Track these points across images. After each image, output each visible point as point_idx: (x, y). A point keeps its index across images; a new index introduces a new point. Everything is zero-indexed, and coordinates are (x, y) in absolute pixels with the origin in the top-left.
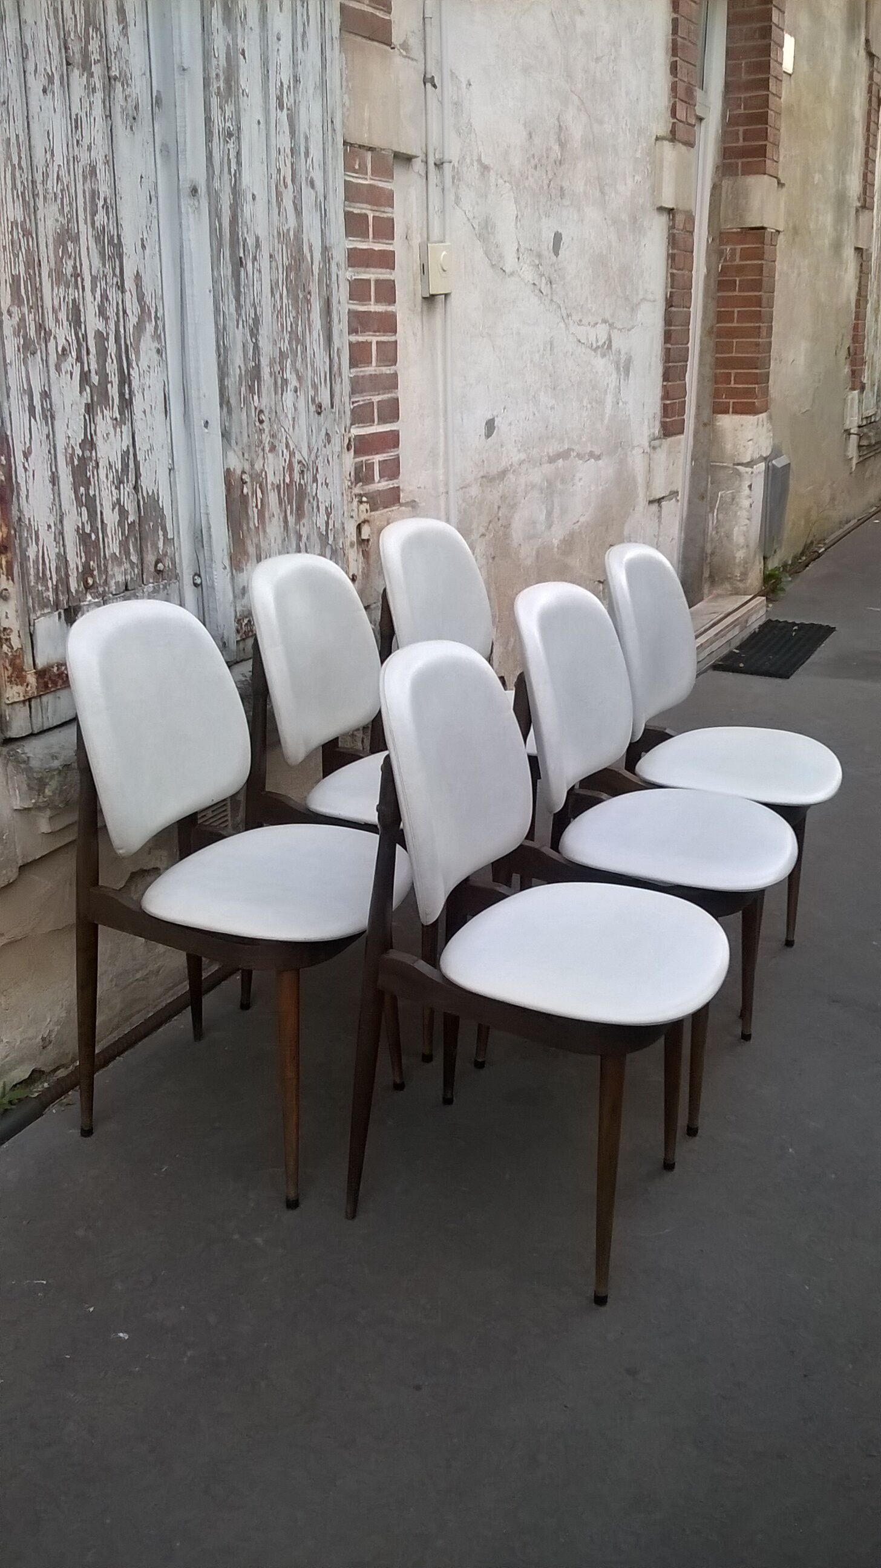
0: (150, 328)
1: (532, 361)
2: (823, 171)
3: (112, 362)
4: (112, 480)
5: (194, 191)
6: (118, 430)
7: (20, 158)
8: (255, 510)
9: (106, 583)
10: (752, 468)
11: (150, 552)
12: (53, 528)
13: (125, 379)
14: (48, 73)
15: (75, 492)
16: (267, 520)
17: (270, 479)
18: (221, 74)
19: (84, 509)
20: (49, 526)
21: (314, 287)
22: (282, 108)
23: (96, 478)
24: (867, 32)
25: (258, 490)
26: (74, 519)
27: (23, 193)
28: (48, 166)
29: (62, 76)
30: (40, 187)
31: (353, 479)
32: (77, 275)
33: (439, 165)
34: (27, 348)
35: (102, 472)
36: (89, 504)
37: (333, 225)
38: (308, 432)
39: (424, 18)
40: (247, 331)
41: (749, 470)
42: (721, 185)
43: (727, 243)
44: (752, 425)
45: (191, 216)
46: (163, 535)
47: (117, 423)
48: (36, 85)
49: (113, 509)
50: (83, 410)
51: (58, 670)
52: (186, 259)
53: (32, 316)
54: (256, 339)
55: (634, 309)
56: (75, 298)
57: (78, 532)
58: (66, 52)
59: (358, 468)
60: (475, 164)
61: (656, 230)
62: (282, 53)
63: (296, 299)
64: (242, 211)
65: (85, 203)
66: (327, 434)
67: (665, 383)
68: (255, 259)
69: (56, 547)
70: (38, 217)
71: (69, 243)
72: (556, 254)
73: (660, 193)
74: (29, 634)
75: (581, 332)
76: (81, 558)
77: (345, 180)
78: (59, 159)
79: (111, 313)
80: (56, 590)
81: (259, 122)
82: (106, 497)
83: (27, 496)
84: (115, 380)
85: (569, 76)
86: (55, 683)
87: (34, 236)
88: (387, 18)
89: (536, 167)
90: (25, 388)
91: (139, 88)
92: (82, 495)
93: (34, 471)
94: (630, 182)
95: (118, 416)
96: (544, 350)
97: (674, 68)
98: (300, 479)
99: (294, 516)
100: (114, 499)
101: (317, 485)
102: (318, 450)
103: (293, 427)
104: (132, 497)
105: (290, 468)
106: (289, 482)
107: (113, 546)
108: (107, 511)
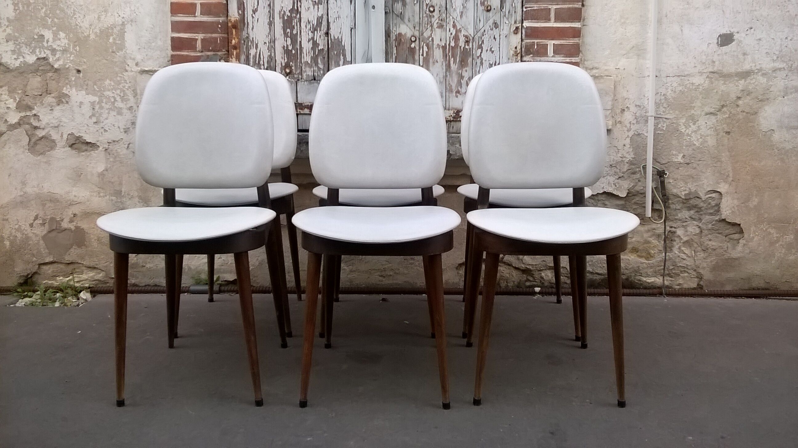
4: (309, 28)
6: (316, 7)
8: (421, 57)
9: (300, 74)
11: (333, 65)
12: (268, 44)
15: (284, 31)
16: (431, 64)
17: (437, 41)
19: (289, 39)
20: (265, 43)
23: (299, 27)
25: (425, 47)
26: (281, 42)
35: (303, 24)
36: (293, 37)
38: (475, 20)
46: (344, 59)
47: (317, 4)
49: (309, 41)
57: (284, 49)
59: (527, 45)
66: (496, 23)
69: (269, 52)
76: (284, 60)
82: (305, 36)
83: (253, 28)
92: (288, 33)
93: (258, 19)
98: (465, 45)
99: (457, 65)
100: (310, 37)
101: (482, 50)
102: (485, 31)
103: (461, 16)
104: (322, 38)
105: (456, 38)
106: (455, 45)
107: (307, 58)
108: (304, 42)
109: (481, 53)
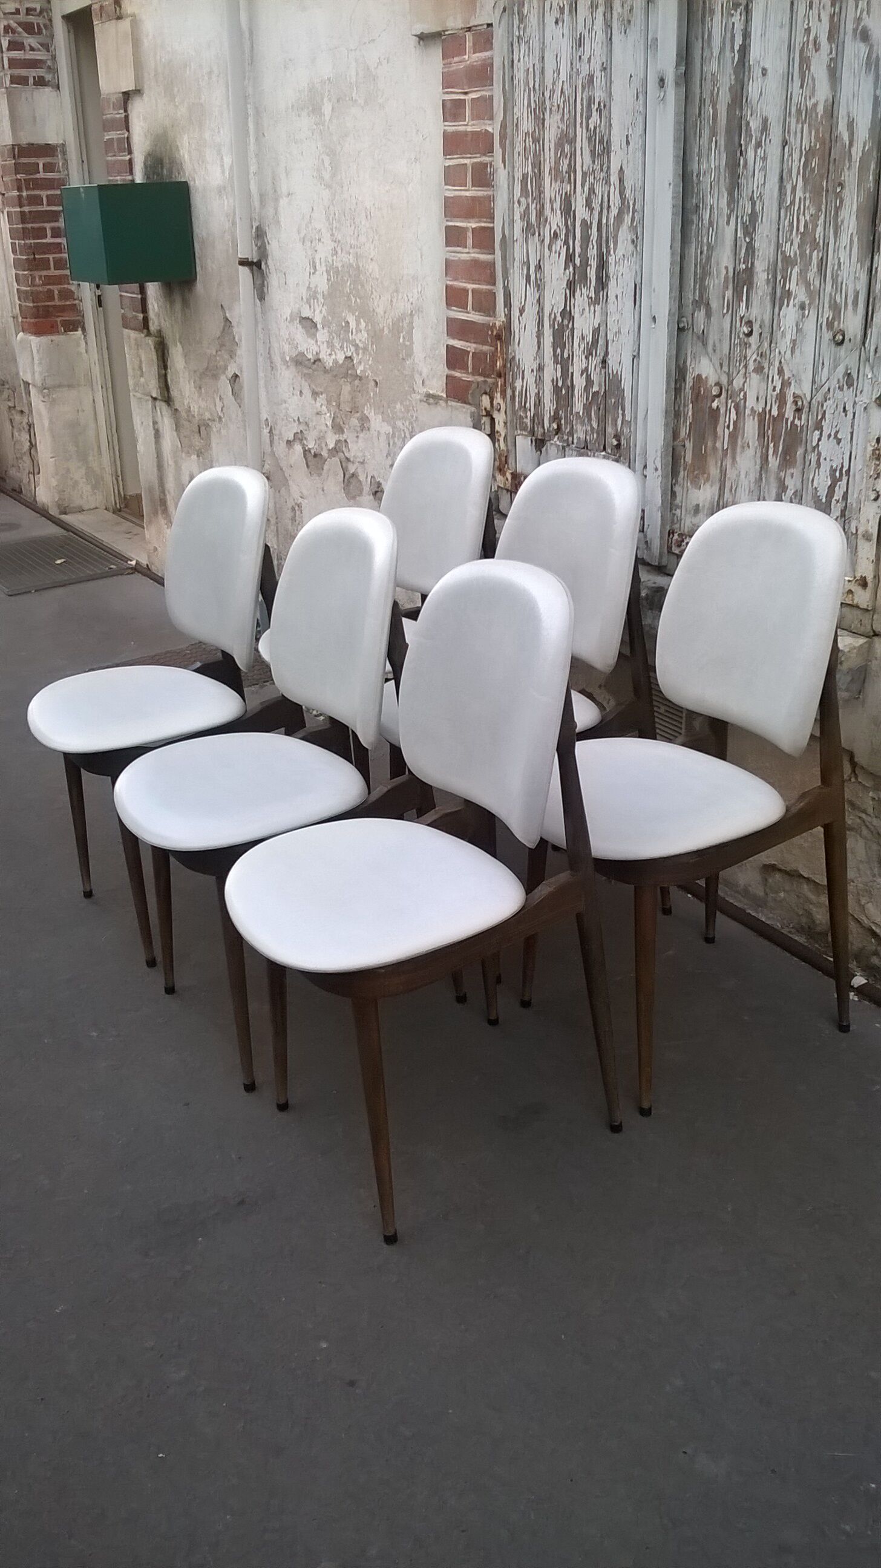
0: (627, 219)
3: (593, 248)
4: (583, 349)
6: (592, 308)
7: (535, 82)
8: (727, 431)
9: (571, 434)
11: (610, 426)
12: (535, 373)
13: (602, 265)
15: (553, 350)
16: (739, 450)
17: (751, 402)
19: (559, 366)
20: (532, 371)
25: (733, 410)
26: (551, 372)
27: (535, 109)
30: (547, 102)
32: (572, 169)
34: (529, 229)
35: (576, 341)
36: (564, 363)
40: (739, 228)
47: (594, 301)
48: (550, 19)
49: (582, 375)
50: (565, 286)
53: (534, 206)
56: (568, 191)
57: (553, 384)
65: (582, 109)
69: (536, 388)
70: (544, 127)
76: (553, 404)
78: (563, 76)
79: (596, 205)
80: (533, 420)
82: (578, 364)
83: (520, 343)
84: (593, 263)
87: (541, 142)
90: (525, 260)
92: (559, 355)
93: (525, 325)
95: (593, 296)
98: (794, 418)
99: (778, 459)
100: (584, 367)
101: (821, 434)
102: (829, 390)
103: (793, 352)
104: (598, 369)
105: (781, 399)
106: (778, 415)
107: (578, 407)
108: (577, 375)
109: (819, 440)
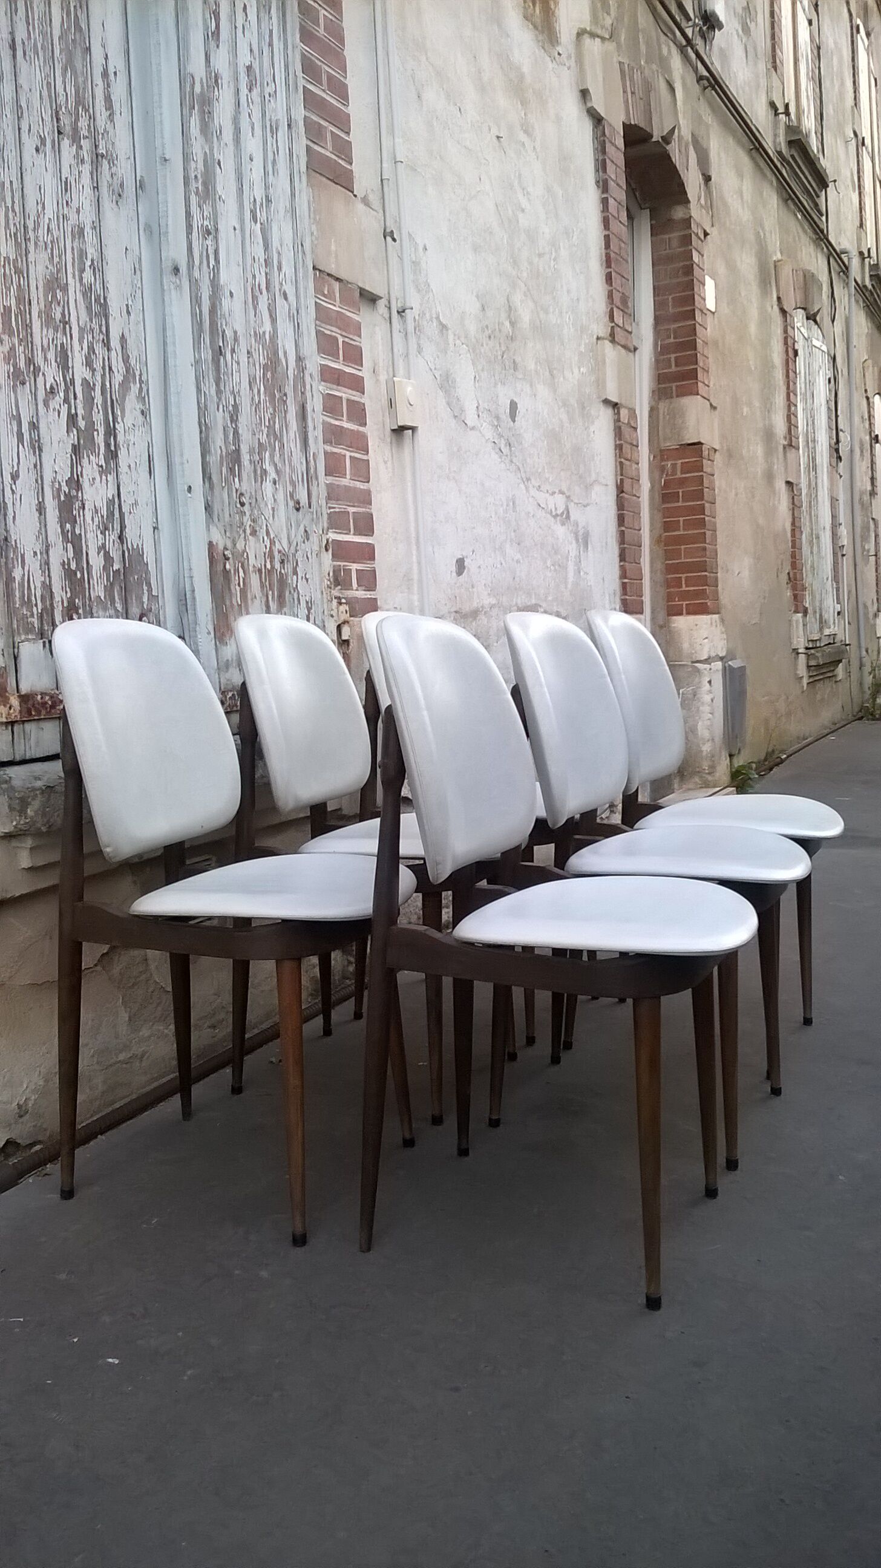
0: (135, 388)
1: (496, 513)
2: (750, 404)
3: (99, 412)
4: (97, 523)
5: (176, 270)
6: (104, 477)
7: (13, 202)
8: (238, 588)
10: (710, 664)
11: (134, 605)
12: (39, 556)
13: (111, 432)
14: (40, 136)
15: (61, 526)
16: (250, 602)
17: (252, 561)
18: (199, 176)
19: (69, 545)
20: (35, 553)
21: (289, 390)
22: (256, 222)
23: (82, 518)
24: (778, 291)
25: (240, 569)
26: (59, 554)
27: (15, 234)
28: (39, 216)
29: (53, 141)
30: (31, 234)
31: (332, 580)
32: (65, 322)
33: (401, 312)
34: (17, 377)
35: (88, 515)
36: (75, 541)
37: (306, 339)
38: (287, 524)
39: (382, 180)
40: (227, 415)
41: (707, 666)
42: (658, 408)
43: (668, 460)
44: (706, 624)
45: (173, 292)
46: (148, 591)
47: (103, 471)
48: (30, 143)
49: (98, 554)
50: (70, 451)
51: (42, 698)
52: (169, 333)
53: (21, 349)
54: (236, 425)
55: (588, 487)
56: (63, 343)
57: (64, 567)
58: (57, 122)
59: (336, 571)
60: (434, 320)
61: (603, 420)
62: (255, 173)
63: (272, 397)
64: (221, 304)
65: (73, 259)
66: (306, 531)
67: (622, 564)
68: (233, 351)
69: (42, 576)
70: (29, 260)
71: (58, 291)
72: (514, 421)
73: (604, 387)
74: (13, 656)
75: (542, 497)
76: (66, 592)
77: (316, 302)
79: (98, 365)
81: (235, 229)
82: (92, 541)
83: (14, 517)
84: (101, 429)
85: (515, 263)
86: (39, 713)
87: (25, 275)
88: (349, 167)
89: (490, 337)
90: (15, 414)
91: (124, 169)
92: (68, 531)
93: (21, 496)
94: (576, 371)
95: (104, 465)
96: (507, 505)
97: (609, 279)
98: (280, 568)
100: (100, 544)
101: (297, 578)
102: (297, 544)
103: (273, 517)
104: (116, 545)
105: (271, 555)
106: (270, 568)
107: (98, 590)
108: (93, 553)
109: (297, 582)
